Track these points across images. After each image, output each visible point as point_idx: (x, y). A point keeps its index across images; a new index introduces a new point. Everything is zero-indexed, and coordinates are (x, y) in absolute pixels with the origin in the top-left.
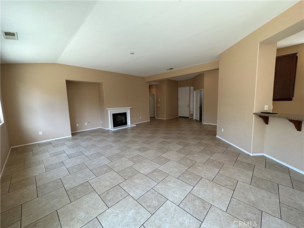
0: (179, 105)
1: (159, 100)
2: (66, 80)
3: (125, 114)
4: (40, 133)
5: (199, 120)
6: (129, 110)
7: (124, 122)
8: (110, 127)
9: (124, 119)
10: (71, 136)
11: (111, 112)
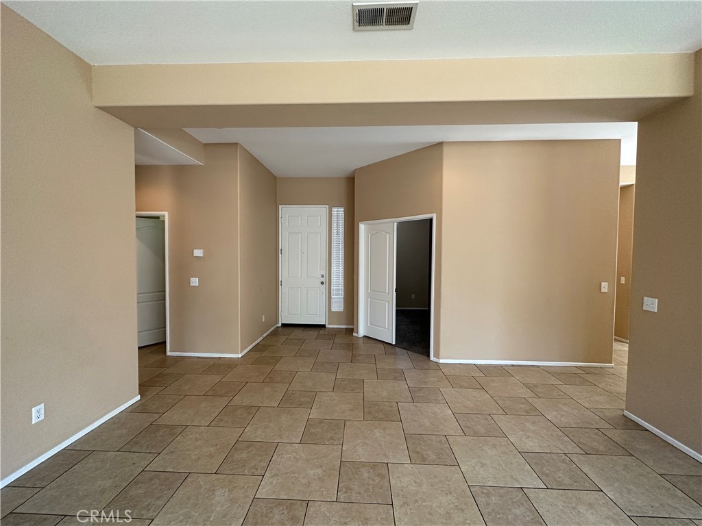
0: (283, 274)
1: (198, 253)
5: (394, 343)
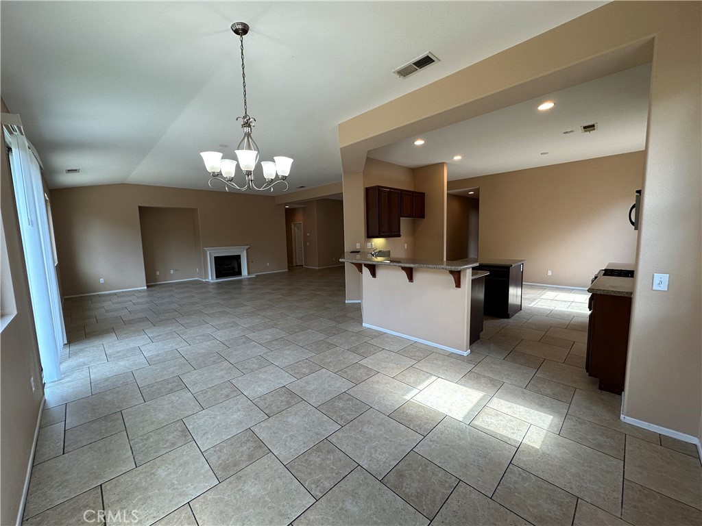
1: (308, 235)
2: (139, 207)
3: (238, 258)
4: (102, 281)
6: (245, 252)
7: (237, 270)
8: (211, 277)
9: (236, 266)
10: (146, 288)
11: (211, 254)
